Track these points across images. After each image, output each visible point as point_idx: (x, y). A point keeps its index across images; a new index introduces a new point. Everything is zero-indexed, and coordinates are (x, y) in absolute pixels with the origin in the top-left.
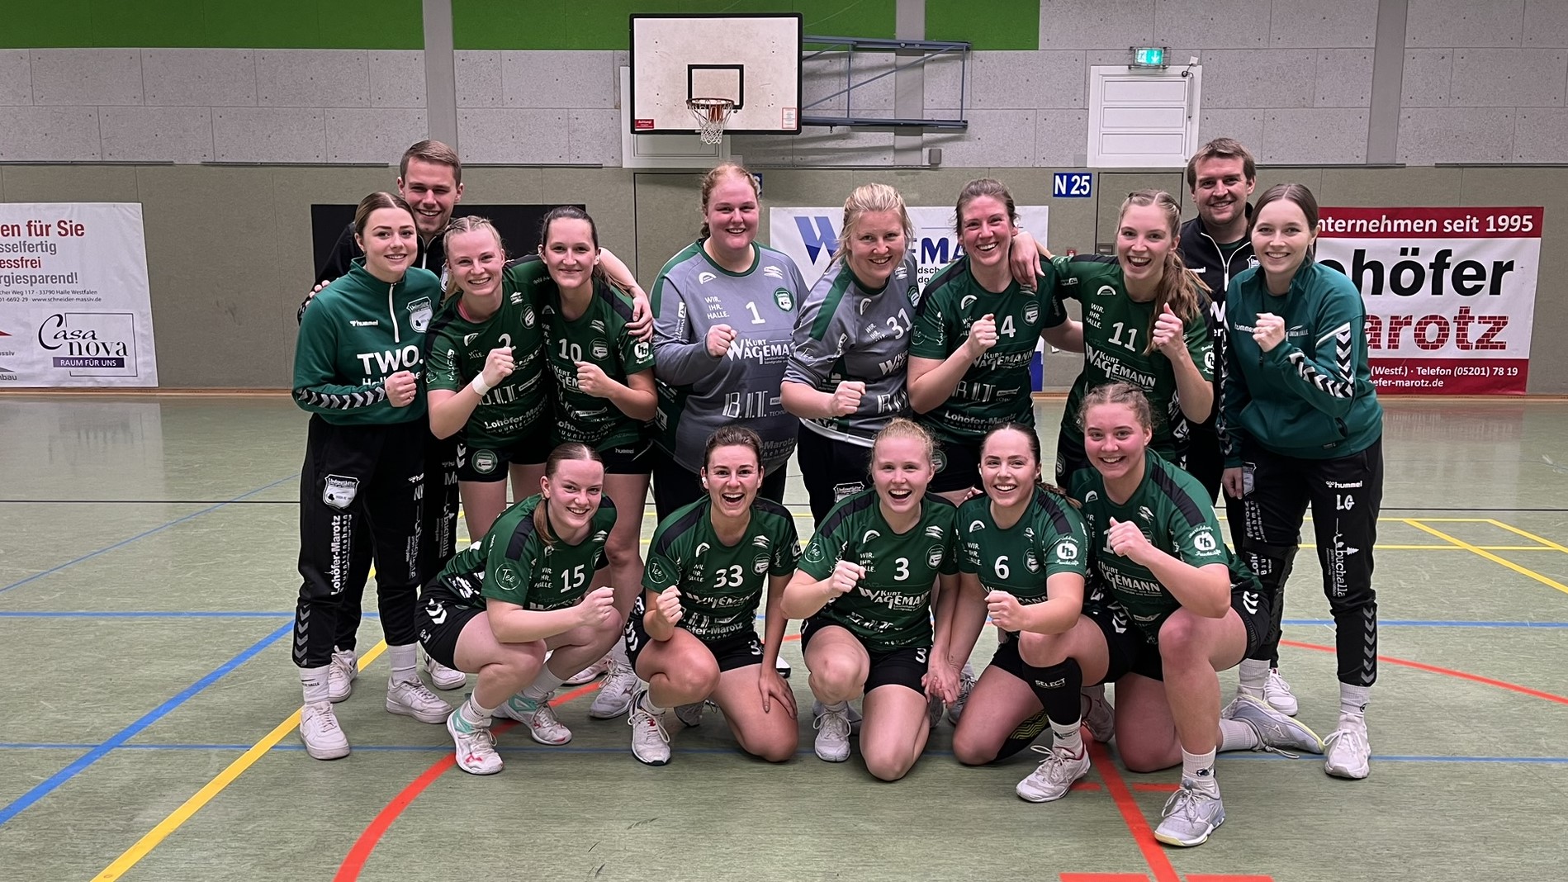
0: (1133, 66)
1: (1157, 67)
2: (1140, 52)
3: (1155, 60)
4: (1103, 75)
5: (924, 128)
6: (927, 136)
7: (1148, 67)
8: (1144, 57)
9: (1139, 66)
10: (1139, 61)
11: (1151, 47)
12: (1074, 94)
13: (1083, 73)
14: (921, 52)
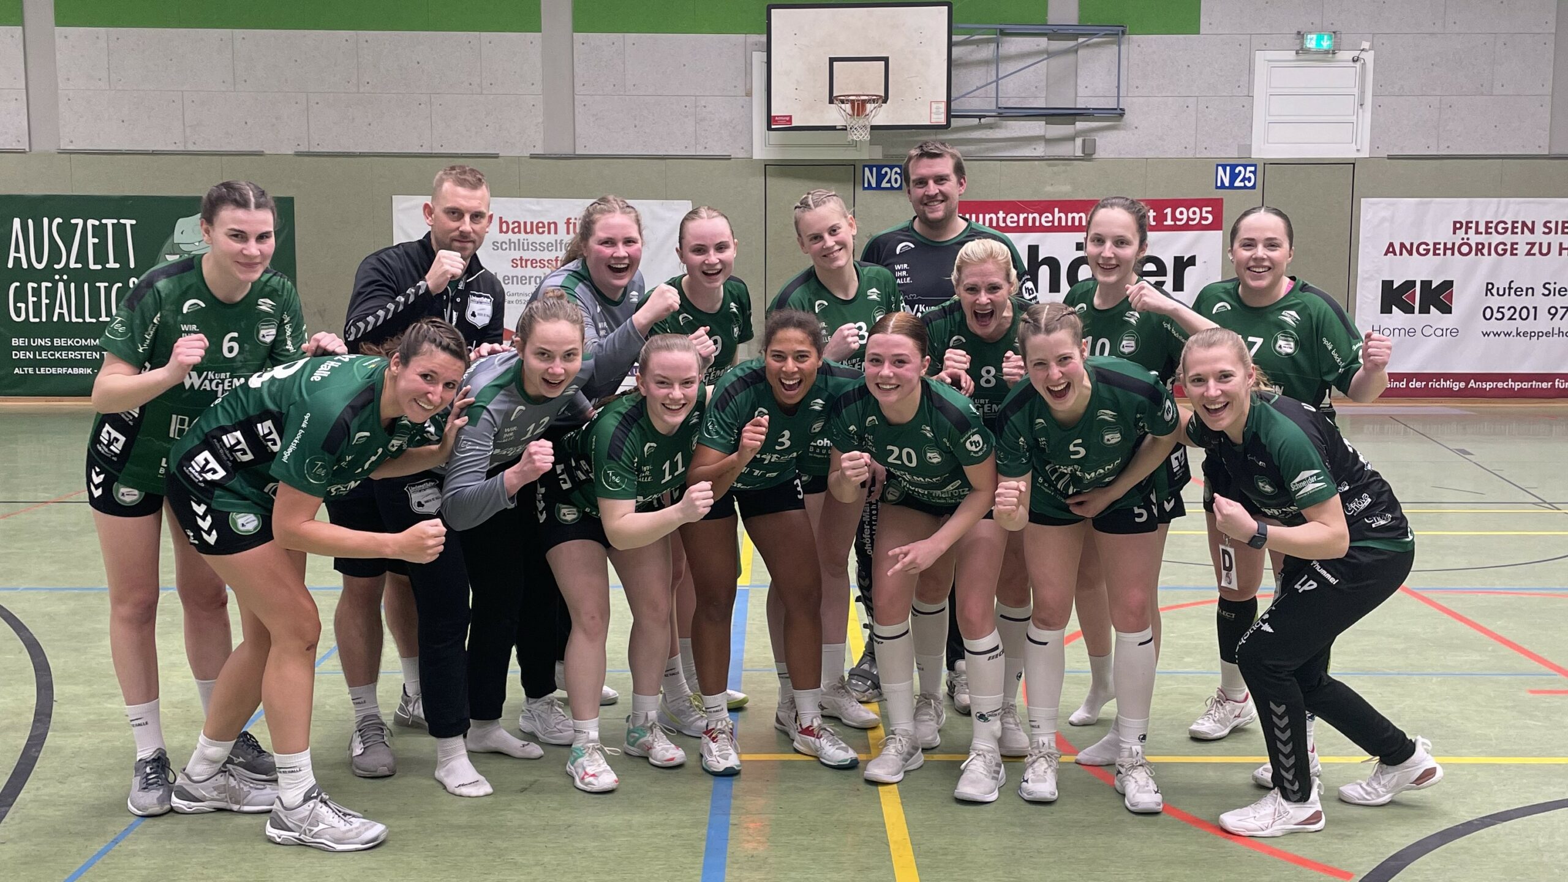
0: (1302, 50)
1: (1327, 52)
2: (1309, 36)
3: (1326, 44)
4: (1269, 61)
5: (1077, 117)
6: (1080, 125)
7: (1317, 52)
8: (1314, 42)
9: (1308, 51)
10: (1308, 46)
11: (1320, 31)
12: (1238, 81)
13: (1247, 59)
14: (1075, 37)
